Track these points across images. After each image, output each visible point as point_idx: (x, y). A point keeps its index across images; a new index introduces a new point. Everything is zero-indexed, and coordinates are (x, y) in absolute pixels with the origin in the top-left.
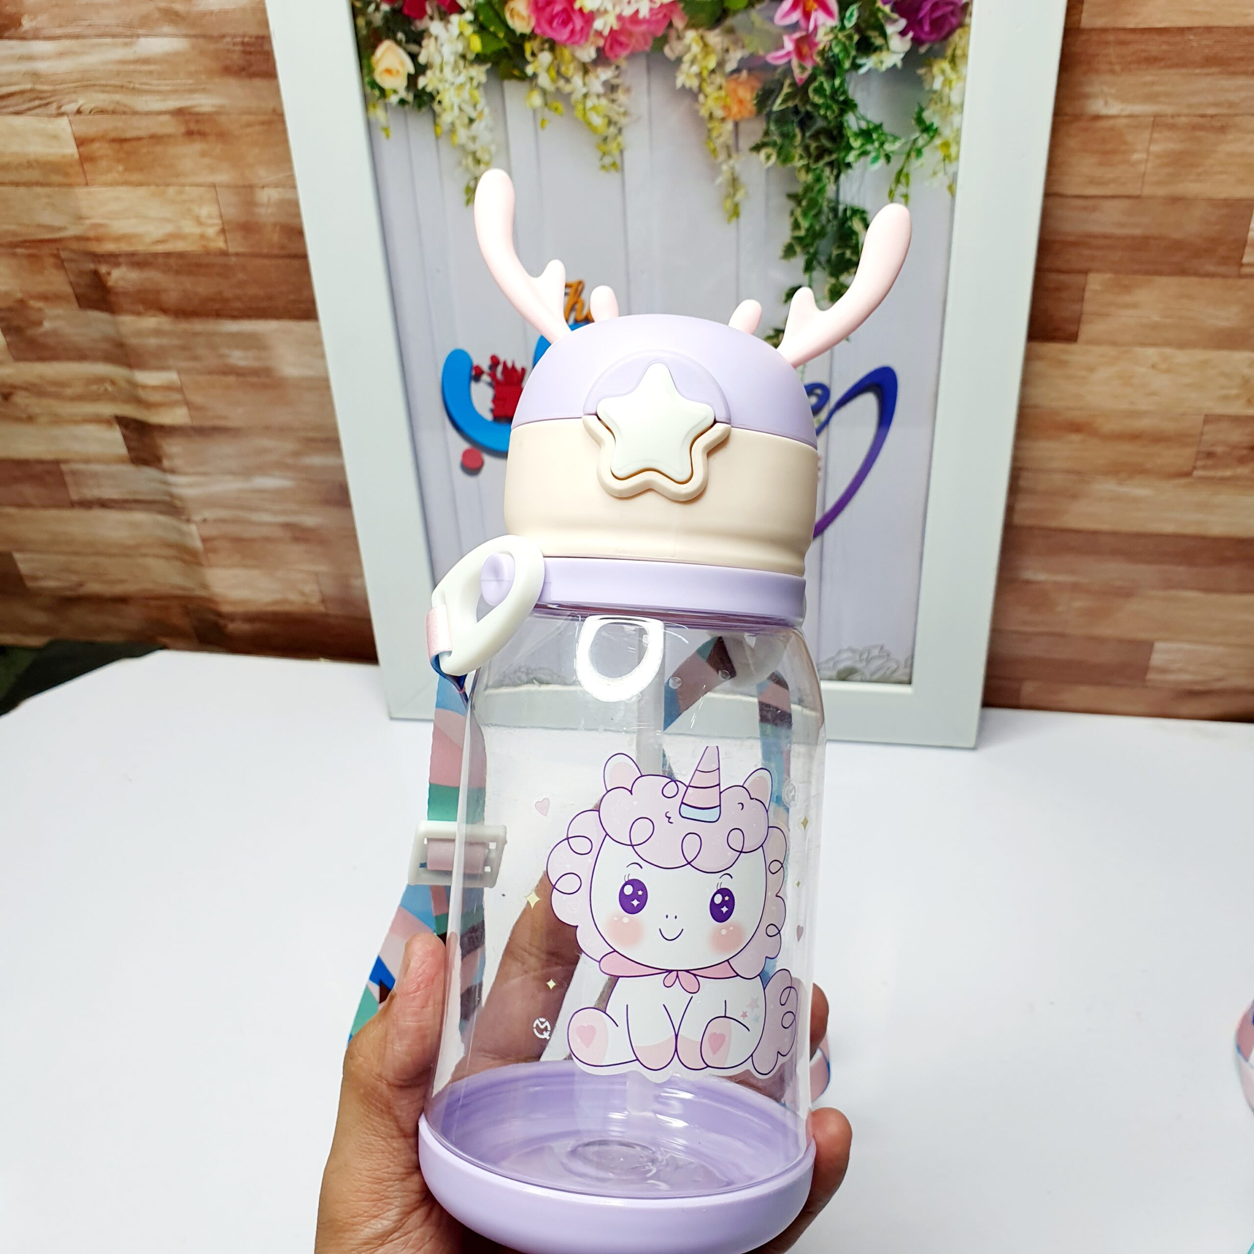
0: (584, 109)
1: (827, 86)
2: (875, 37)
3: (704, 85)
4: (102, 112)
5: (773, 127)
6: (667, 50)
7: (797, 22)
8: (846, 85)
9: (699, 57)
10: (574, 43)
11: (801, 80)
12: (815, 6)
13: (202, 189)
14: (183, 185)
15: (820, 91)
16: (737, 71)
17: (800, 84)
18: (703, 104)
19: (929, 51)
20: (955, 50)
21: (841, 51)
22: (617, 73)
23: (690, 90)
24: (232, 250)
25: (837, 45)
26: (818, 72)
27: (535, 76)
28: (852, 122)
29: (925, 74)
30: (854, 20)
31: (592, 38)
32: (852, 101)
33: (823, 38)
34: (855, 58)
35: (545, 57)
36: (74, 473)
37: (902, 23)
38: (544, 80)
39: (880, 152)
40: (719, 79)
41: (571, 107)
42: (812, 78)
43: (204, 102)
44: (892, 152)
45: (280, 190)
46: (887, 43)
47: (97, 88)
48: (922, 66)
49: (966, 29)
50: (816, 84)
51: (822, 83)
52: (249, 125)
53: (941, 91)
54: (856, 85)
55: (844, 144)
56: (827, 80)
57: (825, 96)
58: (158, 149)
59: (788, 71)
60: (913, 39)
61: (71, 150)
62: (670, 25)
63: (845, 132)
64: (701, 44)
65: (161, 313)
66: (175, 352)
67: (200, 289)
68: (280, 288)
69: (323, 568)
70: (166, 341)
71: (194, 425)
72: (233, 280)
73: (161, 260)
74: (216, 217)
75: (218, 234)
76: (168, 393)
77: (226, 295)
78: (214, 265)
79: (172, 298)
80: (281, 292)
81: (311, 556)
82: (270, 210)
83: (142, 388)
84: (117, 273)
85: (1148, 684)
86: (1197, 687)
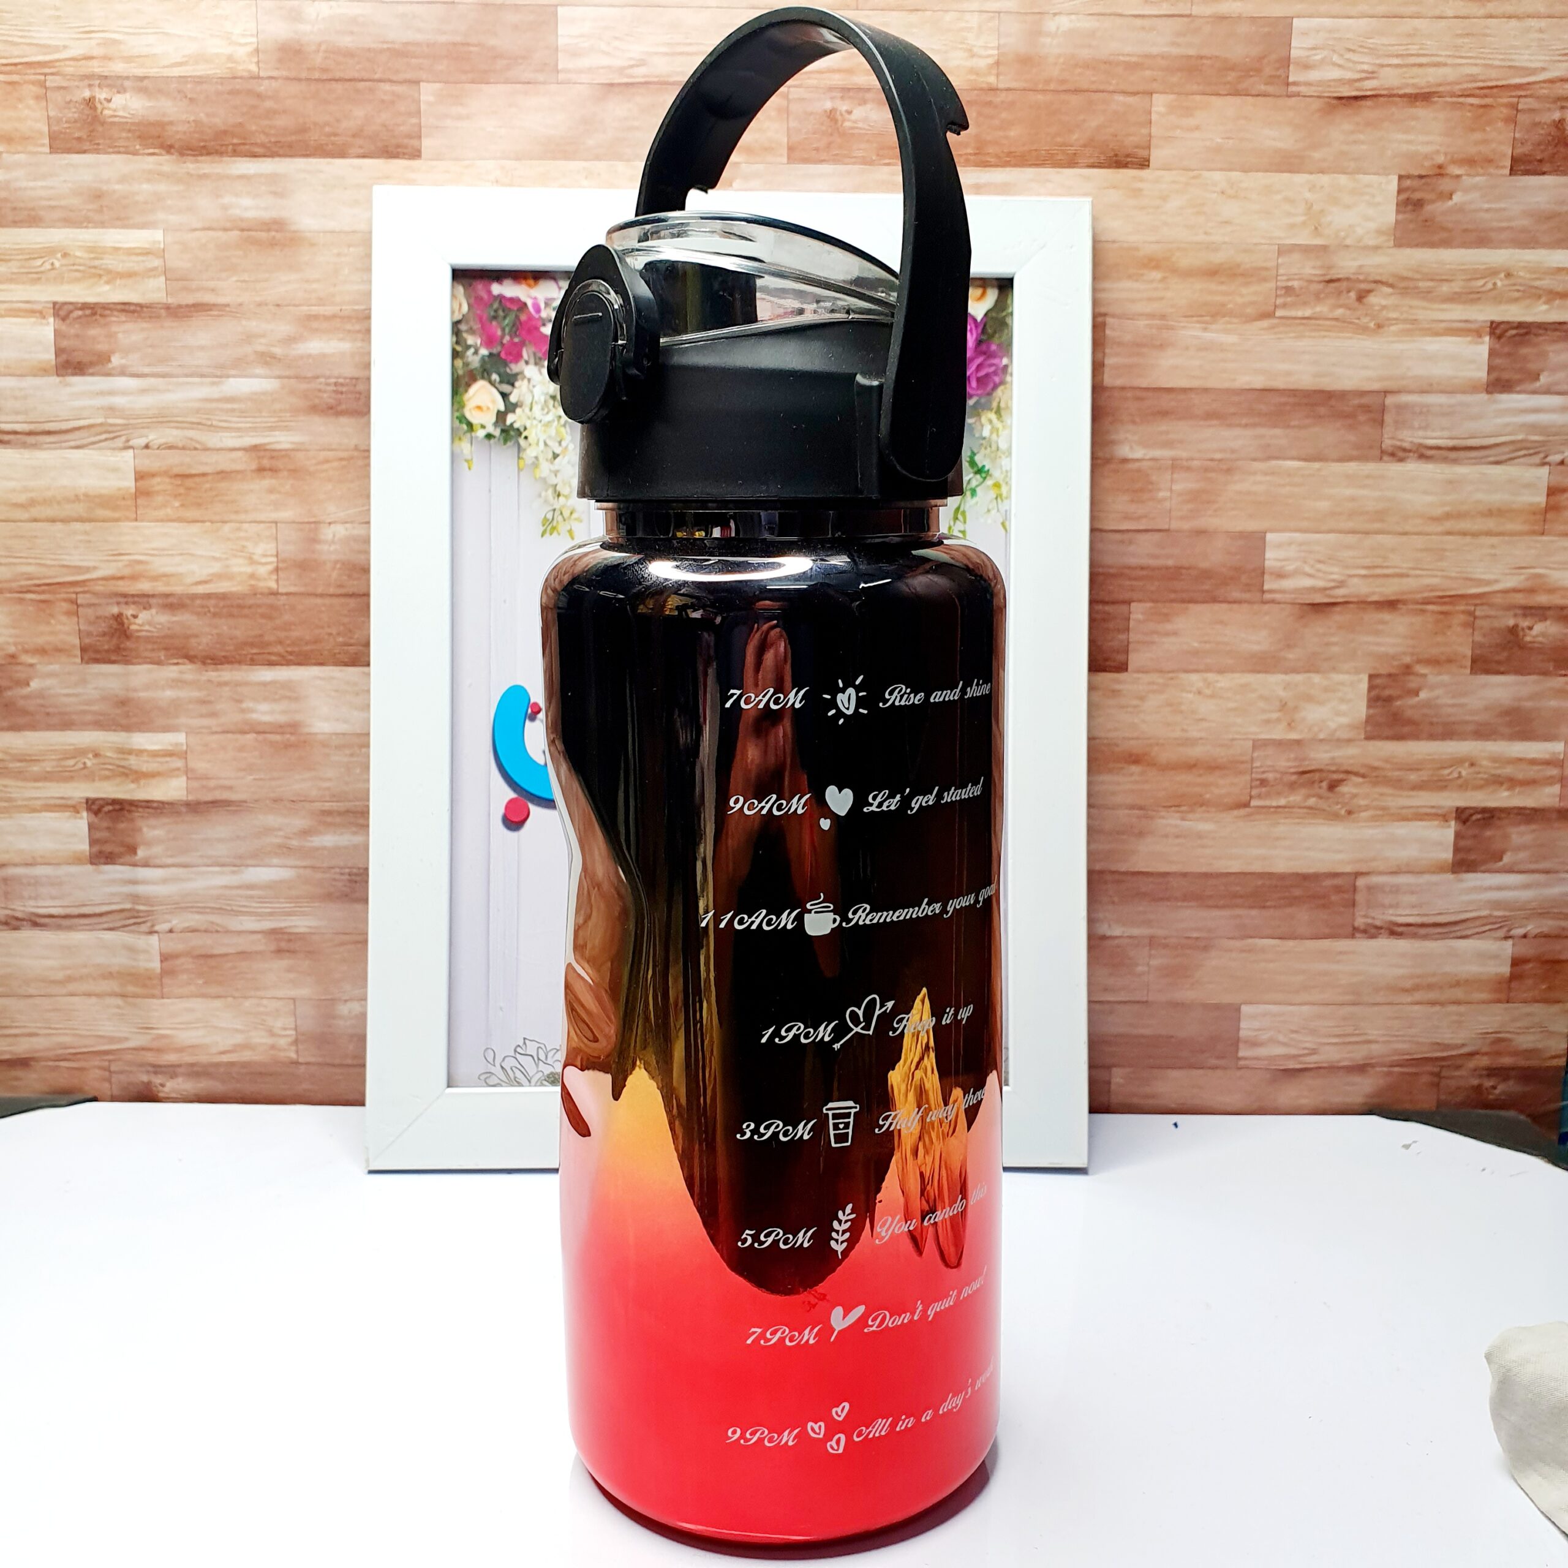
4: (171, 447)
13: (262, 525)
14: (242, 522)
19: (976, 403)
20: (999, 402)
24: (281, 590)
29: (975, 422)
43: (283, 440)
45: (348, 525)
47: (172, 425)
52: (327, 461)
58: (223, 485)
61: (128, 483)
65: (186, 661)
66: (191, 706)
67: (238, 633)
68: (329, 630)
69: (304, 992)
70: (184, 694)
71: (190, 798)
72: (278, 622)
73: (198, 602)
74: (272, 556)
75: (271, 572)
76: (168, 759)
77: (266, 638)
78: (259, 606)
79: (203, 643)
80: (330, 634)
81: (292, 976)
82: (332, 548)
83: (137, 755)
84: (144, 616)
85: (1242, 1063)
86: (1292, 1065)
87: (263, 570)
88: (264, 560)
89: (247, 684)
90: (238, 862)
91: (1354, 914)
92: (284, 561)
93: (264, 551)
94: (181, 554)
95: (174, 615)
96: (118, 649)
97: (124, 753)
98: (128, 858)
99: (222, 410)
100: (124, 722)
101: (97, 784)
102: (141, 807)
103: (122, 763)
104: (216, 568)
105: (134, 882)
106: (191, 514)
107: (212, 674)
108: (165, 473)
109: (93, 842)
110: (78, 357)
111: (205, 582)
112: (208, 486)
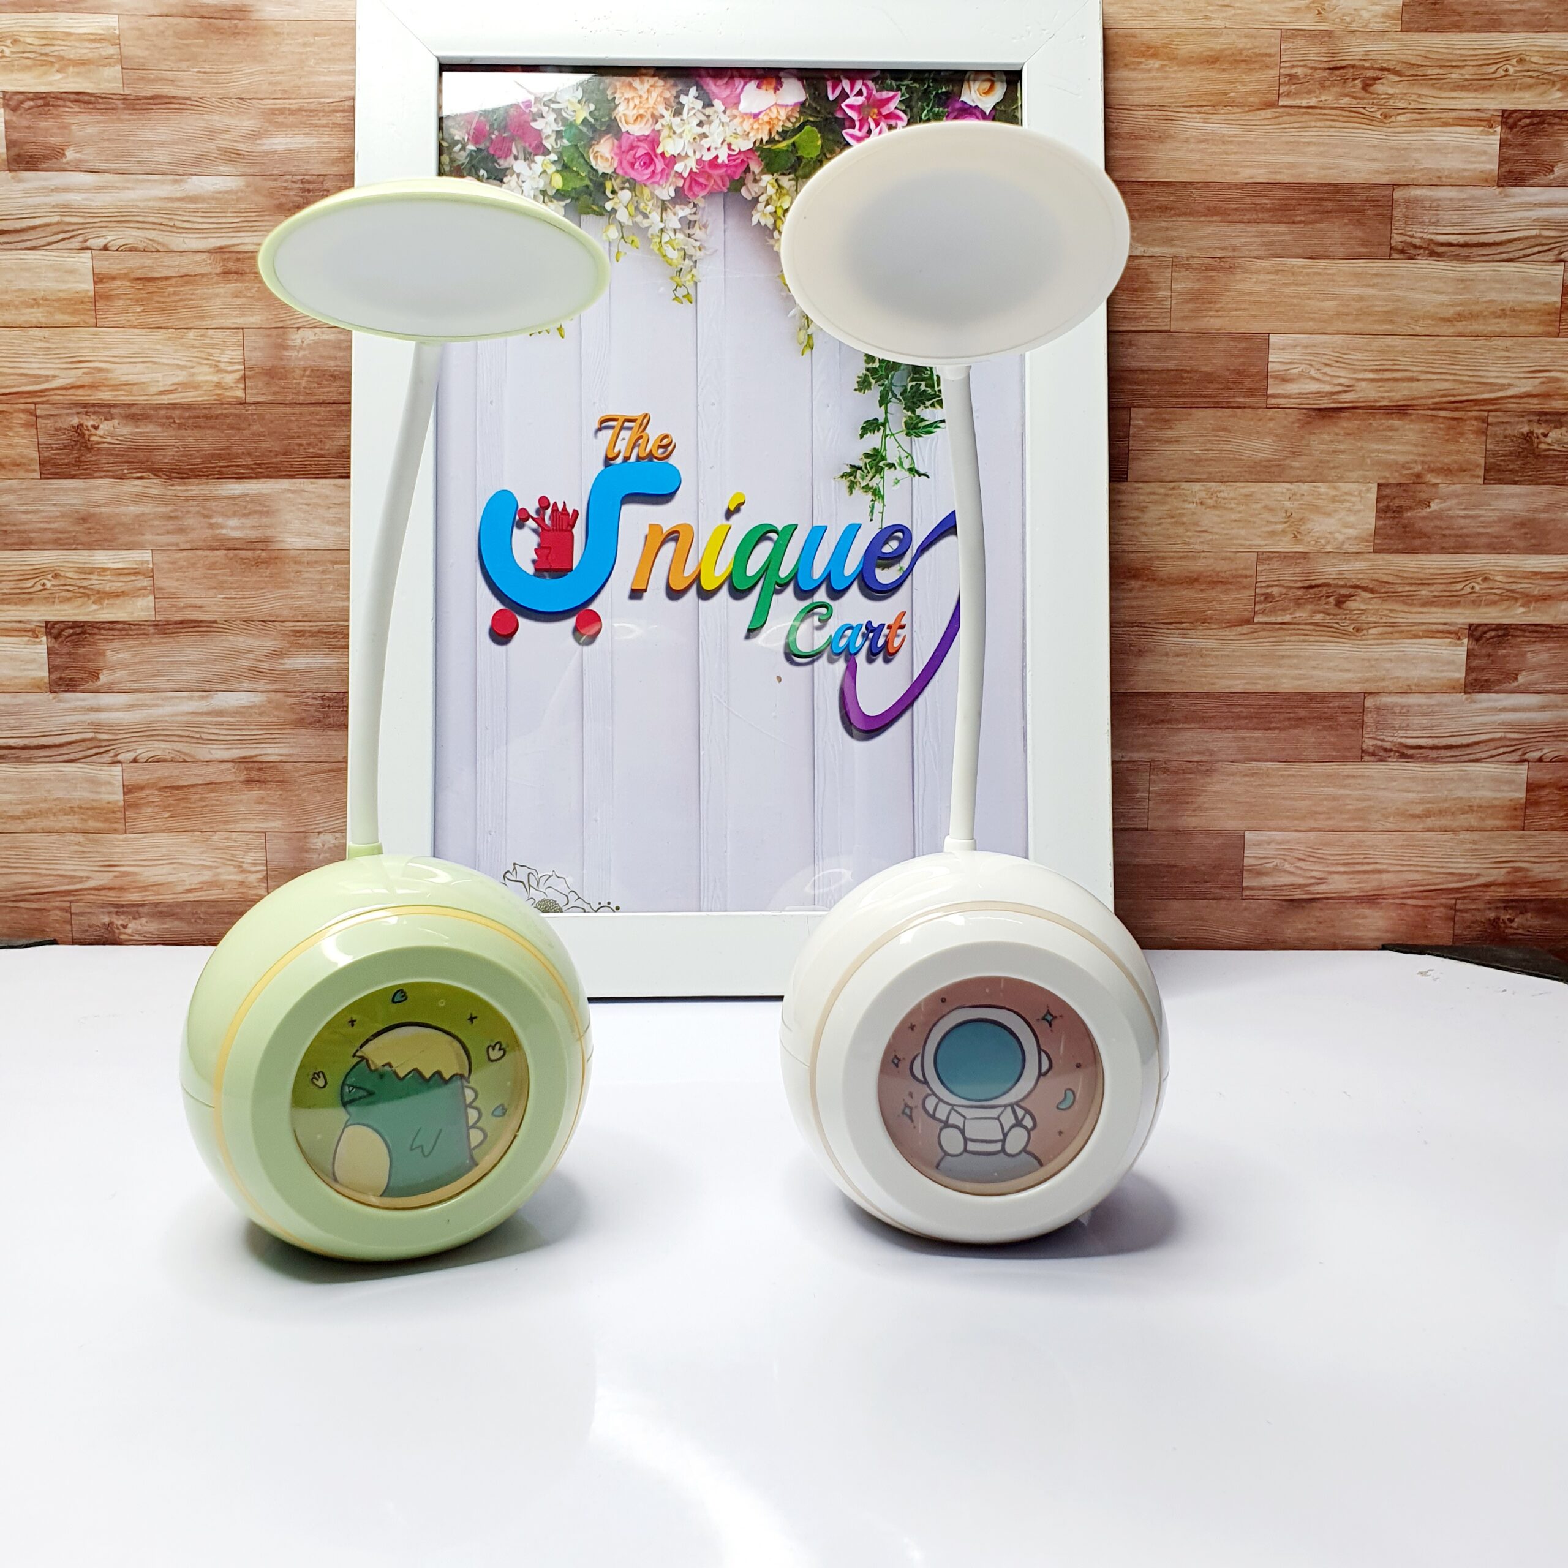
0: (661, 242)
3: (779, 222)
4: (130, 249)
6: (743, 191)
9: (774, 197)
10: (654, 183)
13: (227, 332)
14: (207, 329)
18: (778, 240)
22: (694, 210)
23: (765, 225)
24: (249, 399)
27: (614, 210)
31: (671, 179)
35: (625, 195)
38: (623, 216)
41: (647, 241)
43: (248, 241)
45: (317, 330)
47: (131, 225)
58: (188, 289)
61: (86, 287)
62: (748, 169)
64: (776, 187)
65: (151, 476)
66: (156, 523)
67: (204, 444)
68: (298, 441)
69: (277, 824)
70: (148, 509)
71: (158, 619)
72: (246, 432)
73: (163, 412)
74: (239, 363)
75: (238, 381)
76: (133, 578)
77: (234, 450)
78: (226, 416)
79: (168, 456)
80: (301, 445)
81: (265, 807)
82: (301, 353)
83: (99, 575)
84: (105, 427)
85: (1247, 893)
86: (1298, 895)
87: (229, 379)
88: (230, 368)
89: (215, 498)
90: (207, 689)
91: (1362, 737)
92: (251, 369)
93: (230, 357)
94: (143, 362)
95: (137, 427)
96: (78, 462)
97: (85, 573)
98: (90, 685)
99: (184, 210)
100: (85, 539)
101: (57, 607)
102: (104, 629)
103: (85, 583)
104: (181, 377)
105: (98, 710)
106: (153, 320)
107: (178, 489)
108: (125, 276)
109: (52, 669)
110: (30, 150)
111: (170, 392)
112: (171, 290)
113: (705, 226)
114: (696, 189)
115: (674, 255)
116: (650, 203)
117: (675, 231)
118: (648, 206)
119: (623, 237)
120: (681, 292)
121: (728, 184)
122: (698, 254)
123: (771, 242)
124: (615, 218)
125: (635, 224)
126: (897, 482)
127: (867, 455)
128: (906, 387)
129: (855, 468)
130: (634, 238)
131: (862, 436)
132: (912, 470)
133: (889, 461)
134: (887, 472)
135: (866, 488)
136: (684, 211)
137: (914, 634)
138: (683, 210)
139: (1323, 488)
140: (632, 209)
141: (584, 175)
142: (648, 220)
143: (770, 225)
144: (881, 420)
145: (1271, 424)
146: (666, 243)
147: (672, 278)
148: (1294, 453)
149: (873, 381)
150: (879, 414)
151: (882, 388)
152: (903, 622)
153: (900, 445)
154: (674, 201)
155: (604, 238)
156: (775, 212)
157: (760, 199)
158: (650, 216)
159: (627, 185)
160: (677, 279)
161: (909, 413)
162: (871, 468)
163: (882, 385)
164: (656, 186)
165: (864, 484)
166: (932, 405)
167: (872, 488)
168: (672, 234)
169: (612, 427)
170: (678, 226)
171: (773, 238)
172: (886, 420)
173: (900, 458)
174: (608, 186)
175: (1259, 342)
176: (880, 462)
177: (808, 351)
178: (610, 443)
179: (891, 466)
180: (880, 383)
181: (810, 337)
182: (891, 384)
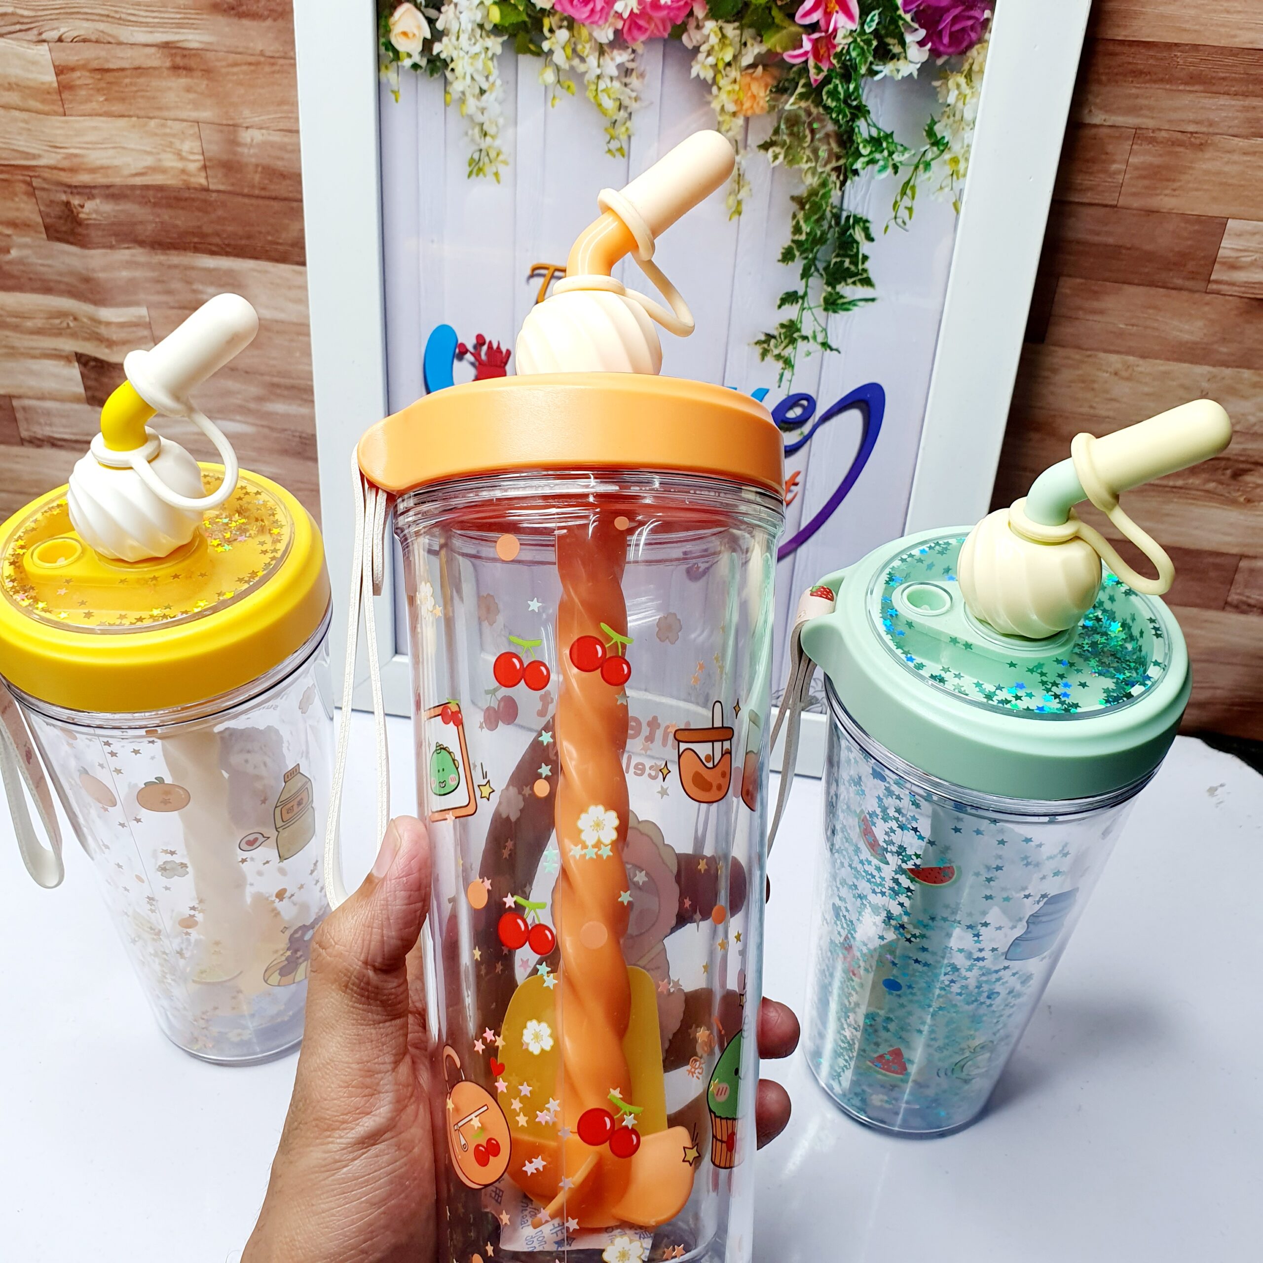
0: (597, 90)
1: (840, 89)
2: (894, 45)
3: (719, 77)
4: (85, 40)
5: (783, 126)
6: (685, 38)
7: (818, 22)
8: (861, 91)
9: (716, 48)
10: (593, 23)
11: (816, 80)
12: (837, 8)
13: (185, 124)
14: (166, 119)
15: (833, 94)
16: (753, 66)
17: (814, 86)
18: (717, 96)
19: (945, 63)
20: (972, 65)
21: (858, 55)
22: (632, 56)
23: (705, 79)
24: (211, 187)
25: (854, 49)
26: (834, 75)
27: (551, 52)
28: (863, 129)
29: (940, 86)
30: (874, 25)
31: (611, 19)
32: (865, 106)
33: (842, 41)
34: (871, 63)
35: (563, 35)
36: (24, 409)
37: (922, 33)
38: (559, 57)
39: (888, 160)
40: (734, 73)
41: (583, 87)
42: (827, 80)
44: (900, 162)
46: (905, 51)
47: (81, 16)
48: (938, 79)
49: (985, 45)
50: (831, 86)
51: (836, 87)
52: (236, 64)
53: (955, 106)
54: (870, 91)
55: (852, 149)
56: (841, 83)
57: (838, 100)
58: (142, 81)
59: (804, 70)
60: (930, 50)
61: (50, 78)
62: (691, 14)
63: (854, 138)
64: (720, 36)
65: (137, 247)
66: (147, 285)
70: (139, 274)
72: (213, 215)
73: (138, 192)
74: (198, 153)
75: (200, 169)
76: (134, 329)
77: (205, 230)
78: (194, 200)
79: (149, 229)
80: (261, 231)
82: (252, 152)
83: (106, 327)
84: (90, 206)
87: (192, 166)
88: (191, 157)
91: (1229, 590)
92: (210, 159)
93: (190, 147)
94: (114, 148)
95: (117, 204)
96: (73, 232)
97: (95, 322)
100: (90, 296)
101: (81, 343)
103: (95, 330)
104: (149, 161)
106: (116, 108)
107: (162, 258)
109: (85, 387)
111: (142, 174)
112: (127, 80)
113: (642, 75)
114: (635, 32)
115: (609, 104)
116: (588, 46)
117: (612, 78)
118: (586, 49)
119: (559, 81)
120: (614, 145)
121: (669, 29)
122: (634, 106)
123: (709, 98)
124: (551, 60)
125: (572, 68)
126: (809, 354)
127: (782, 326)
128: (829, 265)
129: (769, 337)
130: (568, 83)
131: (780, 307)
132: (825, 345)
133: (804, 332)
134: (800, 344)
135: (778, 357)
136: (621, 57)
137: (807, 492)
138: (620, 55)
139: (1246, 374)
140: (569, 51)
141: (521, 8)
142: (586, 65)
143: (710, 81)
144: (801, 293)
145: (1206, 309)
146: (603, 91)
147: (606, 129)
148: (1224, 339)
149: (797, 254)
150: (799, 286)
151: (805, 261)
152: (798, 480)
153: (816, 319)
154: (612, 45)
155: (540, 81)
156: (716, 65)
157: (702, 49)
158: (587, 60)
159: (565, 23)
160: (611, 131)
161: (829, 289)
162: (785, 338)
163: (806, 258)
164: (594, 26)
165: (776, 352)
166: (854, 283)
167: (783, 357)
168: (608, 81)
169: (543, 276)
170: (615, 73)
171: (710, 92)
172: (806, 294)
173: (814, 332)
174: (546, 22)
175: (1215, 227)
176: (794, 332)
177: (735, 217)
178: (541, 290)
179: (805, 338)
180: (805, 255)
181: (739, 203)
182: (815, 258)
